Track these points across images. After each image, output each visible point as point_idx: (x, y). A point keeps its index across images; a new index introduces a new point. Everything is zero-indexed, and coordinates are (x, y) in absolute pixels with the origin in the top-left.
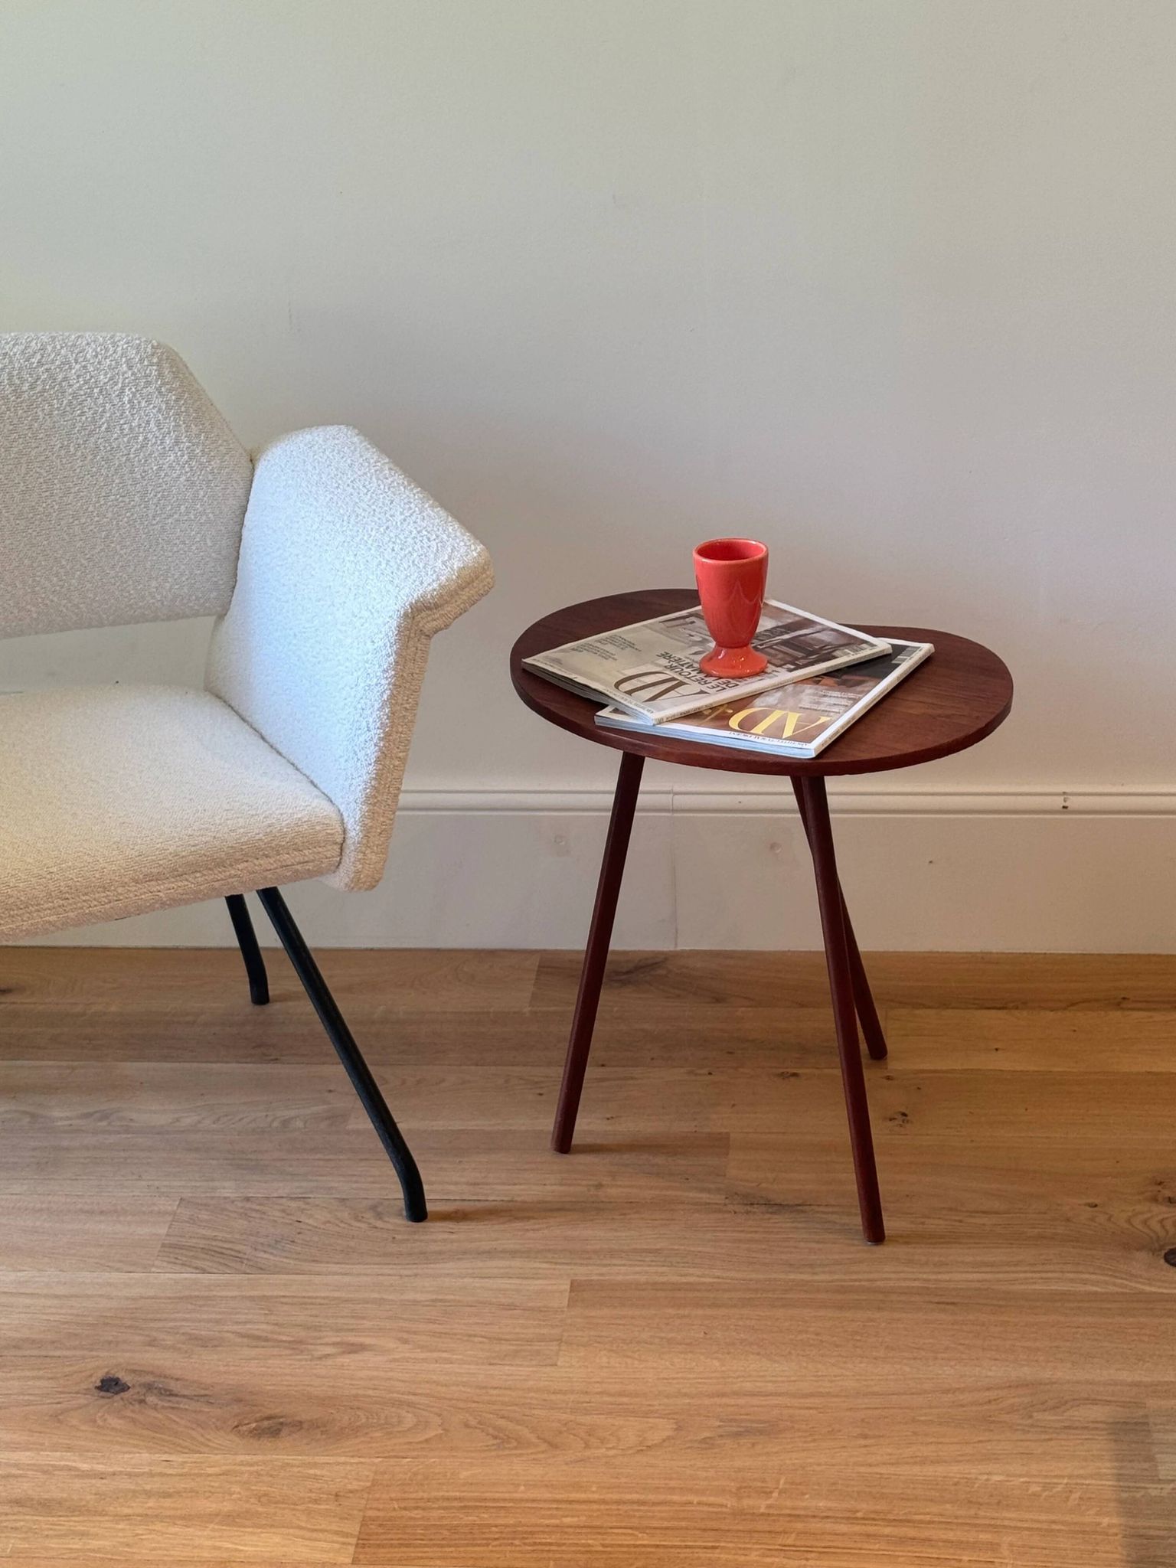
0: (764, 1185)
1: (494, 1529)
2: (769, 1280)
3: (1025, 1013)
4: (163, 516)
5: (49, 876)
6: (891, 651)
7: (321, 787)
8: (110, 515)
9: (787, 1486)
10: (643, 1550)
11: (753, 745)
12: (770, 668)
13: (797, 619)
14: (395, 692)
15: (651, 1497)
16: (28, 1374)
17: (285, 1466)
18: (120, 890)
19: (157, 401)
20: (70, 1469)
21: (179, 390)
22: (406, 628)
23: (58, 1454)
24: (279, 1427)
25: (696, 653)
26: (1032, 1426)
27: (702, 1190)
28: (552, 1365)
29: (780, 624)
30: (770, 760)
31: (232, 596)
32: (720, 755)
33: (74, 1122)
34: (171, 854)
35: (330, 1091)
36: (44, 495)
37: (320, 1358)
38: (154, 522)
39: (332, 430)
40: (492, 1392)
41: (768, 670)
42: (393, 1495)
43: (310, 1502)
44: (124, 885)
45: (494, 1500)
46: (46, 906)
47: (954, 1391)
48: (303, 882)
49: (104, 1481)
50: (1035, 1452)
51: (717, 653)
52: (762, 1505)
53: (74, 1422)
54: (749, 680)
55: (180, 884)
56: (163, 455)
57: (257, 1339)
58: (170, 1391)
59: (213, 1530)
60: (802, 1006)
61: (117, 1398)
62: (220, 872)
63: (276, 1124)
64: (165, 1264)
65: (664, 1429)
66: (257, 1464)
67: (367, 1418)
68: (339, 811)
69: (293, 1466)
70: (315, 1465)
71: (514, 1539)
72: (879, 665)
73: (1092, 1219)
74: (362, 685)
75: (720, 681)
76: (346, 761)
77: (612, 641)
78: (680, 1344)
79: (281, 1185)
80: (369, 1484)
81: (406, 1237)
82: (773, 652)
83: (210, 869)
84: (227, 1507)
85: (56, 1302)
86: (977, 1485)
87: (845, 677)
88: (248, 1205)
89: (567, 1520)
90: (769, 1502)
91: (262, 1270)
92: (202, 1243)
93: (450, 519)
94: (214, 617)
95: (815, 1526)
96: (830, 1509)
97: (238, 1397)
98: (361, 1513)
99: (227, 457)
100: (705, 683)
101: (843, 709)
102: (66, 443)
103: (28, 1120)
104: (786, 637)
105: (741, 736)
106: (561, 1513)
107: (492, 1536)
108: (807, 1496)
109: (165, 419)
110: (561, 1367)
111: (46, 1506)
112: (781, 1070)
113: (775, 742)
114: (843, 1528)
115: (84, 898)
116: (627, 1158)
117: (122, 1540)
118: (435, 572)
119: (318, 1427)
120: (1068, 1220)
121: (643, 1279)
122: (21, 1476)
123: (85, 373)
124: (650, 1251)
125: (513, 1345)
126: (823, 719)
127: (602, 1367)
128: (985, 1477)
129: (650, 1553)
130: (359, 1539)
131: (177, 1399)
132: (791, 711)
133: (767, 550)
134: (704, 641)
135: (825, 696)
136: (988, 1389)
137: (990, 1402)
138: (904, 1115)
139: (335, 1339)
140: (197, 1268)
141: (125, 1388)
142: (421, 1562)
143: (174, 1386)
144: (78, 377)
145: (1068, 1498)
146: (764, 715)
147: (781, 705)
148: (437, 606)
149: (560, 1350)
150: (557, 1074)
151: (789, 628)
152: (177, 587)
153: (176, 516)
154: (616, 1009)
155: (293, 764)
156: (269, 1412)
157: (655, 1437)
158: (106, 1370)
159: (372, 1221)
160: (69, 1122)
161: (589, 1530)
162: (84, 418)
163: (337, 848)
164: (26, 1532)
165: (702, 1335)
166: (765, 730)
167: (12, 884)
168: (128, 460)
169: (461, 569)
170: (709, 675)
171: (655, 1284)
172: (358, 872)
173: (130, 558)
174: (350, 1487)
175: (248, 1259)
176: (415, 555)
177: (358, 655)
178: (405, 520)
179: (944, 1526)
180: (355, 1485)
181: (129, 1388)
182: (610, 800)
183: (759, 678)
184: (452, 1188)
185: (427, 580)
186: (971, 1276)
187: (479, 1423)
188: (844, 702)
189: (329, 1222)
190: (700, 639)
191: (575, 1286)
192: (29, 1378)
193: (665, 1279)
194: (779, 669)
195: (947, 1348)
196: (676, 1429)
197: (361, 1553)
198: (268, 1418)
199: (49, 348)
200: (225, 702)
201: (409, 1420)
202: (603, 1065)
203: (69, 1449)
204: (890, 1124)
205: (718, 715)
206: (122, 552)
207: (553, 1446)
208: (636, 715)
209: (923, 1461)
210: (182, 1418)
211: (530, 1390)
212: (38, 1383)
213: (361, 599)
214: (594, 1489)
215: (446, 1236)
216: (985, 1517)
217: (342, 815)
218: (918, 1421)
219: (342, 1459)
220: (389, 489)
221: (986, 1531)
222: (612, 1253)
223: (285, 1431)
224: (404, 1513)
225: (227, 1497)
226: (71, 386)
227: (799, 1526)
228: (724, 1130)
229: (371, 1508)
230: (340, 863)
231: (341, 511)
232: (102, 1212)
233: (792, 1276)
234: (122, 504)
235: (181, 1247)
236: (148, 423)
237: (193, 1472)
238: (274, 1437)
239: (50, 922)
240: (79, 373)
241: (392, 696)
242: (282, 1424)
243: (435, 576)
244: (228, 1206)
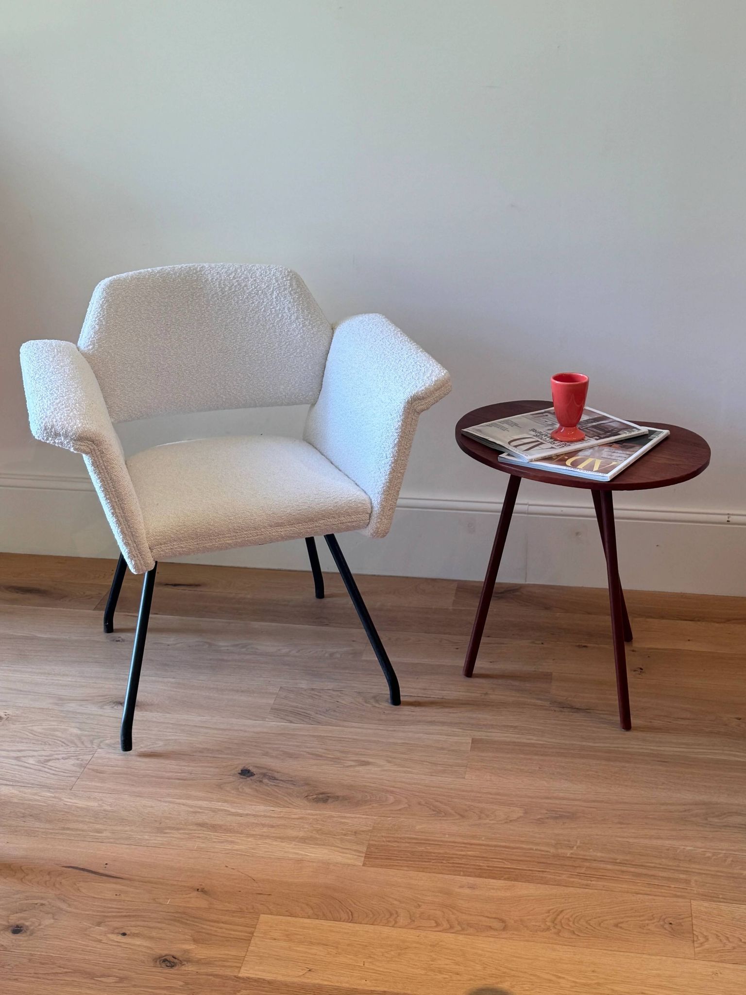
0: (570, 699)
1: (433, 855)
2: (573, 745)
3: (704, 623)
4: (289, 354)
5: (229, 521)
6: (648, 433)
7: (361, 487)
8: (263, 352)
9: (581, 845)
10: (508, 870)
11: (577, 473)
12: (587, 438)
13: (600, 416)
14: (401, 440)
15: (512, 845)
16: (206, 765)
17: (331, 817)
18: (263, 530)
19: (289, 298)
20: (226, 810)
21: (300, 293)
22: (408, 408)
23: (220, 803)
24: (327, 798)
25: (548, 430)
26: (707, 824)
27: (538, 699)
28: (462, 778)
29: (591, 418)
30: (587, 481)
31: (319, 395)
32: (561, 478)
33: (229, 648)
34: (288, 513)
35: (354, 641)
36: (232, 341)
37: (347, 767)
38: (284, 357)
39: (372, 315)
40: (432, 789)
41: (586, 439)
42: (383, 834)
43: (341, 835)
44: (265, 527)
45: (433, 840)
46: (227, 535)
47: (667, 804)
48: (350, 531)
49: (242, 818)
50: (709, 837)
51: (560, 429)
52: (568, 853)
53: (228, 789)
54: (576, 443)
55: (291, 529)
56: (290, 324)
57: (318, 756)
58: (275, 777)
59: (295, 845)
60: (589, 613)
61: (248, 779)
62: (311, 524)
63: (327, 655)
64: (273, 718)
65: (518, 812)
66: (316, 815)
67: (371, 797)
68: (370, 498)
69: (334, 817)
70: (345, 817)
71: (443, 860)
72: (642, 439)
73: (739, 726)
74: (384, 436)
75: (561, 443)
76: (375, 473)
77: (507, 422)
78: (526, 772)
79: (329, 683)
80: (371, 829)
81: (390, 712)
82: (588, 431)
83: (307, 522)
84: (301, 834)
85: (220, 732)
86: (678, 851)
87: (624, 444)
88: (313, 692)
89: (469, 853)
90: (571, 851)
91: (319, 723)
92: (290, 709)
93: (430, 357)
94: (309, 405)
95: (595, 864)
96: (603, 857)
97: (307, 782)
98: (367, 842)
99: (321, 327)
100: (554, 443)
101: (624, 459)
102: (244, 317)
103: (207, 646)
104: (594, 424)
105: (572, 469)
106: (466, 849)
107: (431, 858)
108: (591, 850)
109: (292, 307)
110: (467, 779)
111: (214, 828)
112: (578, 644)
113: (590, 473)
114: (609, 867)
115: (245, 533)
116: (500, 681)
117: (250, 846)
118: (423, 382)
119: (346, 799)
120: (726, 725)
121: (508, 740)
122: (202, 813)
123: (255, 283)
124: (512, 727)
125: (443, 767)
126: (614, 463)
127: (487, 781)
128: (683, 847)
129: (511, 872)
130: (366, 854)
131: (278, 781)
132: (597, 459)
133: (588, 379)
134: (553, 424)
135: (614, 452)
136: (684, 805)
137: (685, 811)
138: (641, 669)
139: (354, 758)
140: (287, 720)
141: (252, 774)
142: (397, 868)
143: (276, 775)
144: (252, 285)
145: (725, 860)
146: (583, 460)
147: (592, 456)
148: (423, 398)
149: (466, 771)
150: (466, 641)
151: (595, 420)
152: (293, 389)
153: (295, 354)
154: (495, 610)
155: (347, 476)
156: (322, 791)
157: (515, 816)
158: (243, 766)
159: (374, 704)
160: (227, 648)
161: (480, 859)
162: (253, 305)
163: (368, 515)
164: (204, 839)
165: (538, 769)
166: (585, 467)
167: (212, 524)
168: (274, 326)
169: (436, 381)
170: (556, 440)
171: (515, 742)
172: (378, 528)
173: (272, 374)
174: (361, 829)
175: (313, 718)
176: (414, 373)
177: (384, 421)
178: (408, 357)
179: (661, 869)
180: (365, 828)
181: (254, 775)
182: (500, 507)
183: (581, 442)
184: (413, 690)
185: (419, 385)
186: (675, 749)
187: (426, 803)
188: (625, 456)
189: (352, 703)
190: (551, 423)
191: (474, 741)
192: (206, 767)
193: (519, 740)
194: (591, 439)
195: (663, 783)
196: (524, 813)
197: (367, 861)
198: (322, 793)
199: (239, 271)
200: (313, 446)
201: (391, 799)
202: (488, 637)
203: (226, 801)
204: (634, 673)
205: (561, 459)
206: (267, 371)
207: (463, 816)
208: (519, 457)
209: (651, 837)
210: (280, 791)
211: (451, 789)
212: (211, 769)
213: (386, 394)
214: (483, 839)
215: (410, 713)
216: (682, 867)
217: (371, 500)
218: (649, 818)
219: (358, 816)
220: (400, 343)
221: (683, 874)
222: (492, 726)
223: (330, 800)
224: (388, 843)
225: (302, 829)
226: (248, 289)
227: (587, 864)
228: (549, 671)
229: (372, 840)
230: (369, 523)
231: (377, 352)
232: (242, 691)
233: (584, 743)
234: (269, 347)
235: (280, 710)
236: (284, 308)
237: (285, 816)
238: (324, 803)
239: (228, 543)
240: (252, 283)
241: (399, 442)
242: (328, 797)
243: (423, 383)
244: (303, 692)
